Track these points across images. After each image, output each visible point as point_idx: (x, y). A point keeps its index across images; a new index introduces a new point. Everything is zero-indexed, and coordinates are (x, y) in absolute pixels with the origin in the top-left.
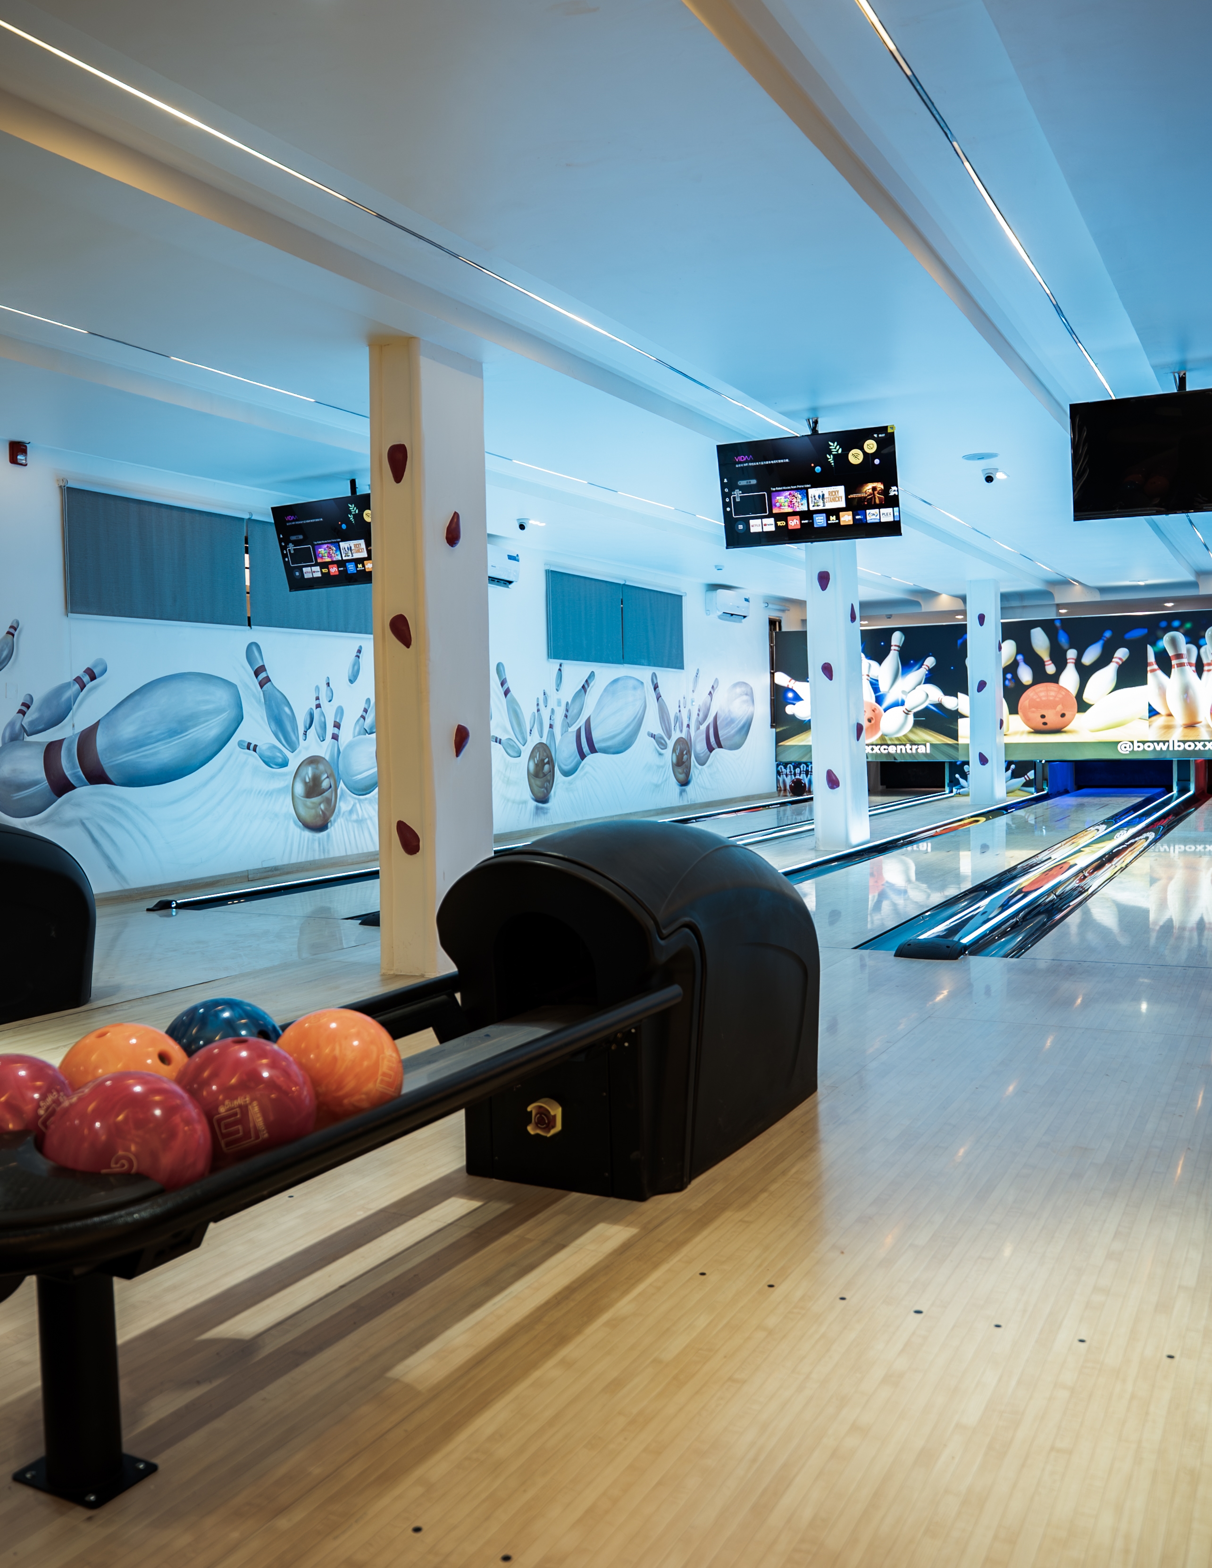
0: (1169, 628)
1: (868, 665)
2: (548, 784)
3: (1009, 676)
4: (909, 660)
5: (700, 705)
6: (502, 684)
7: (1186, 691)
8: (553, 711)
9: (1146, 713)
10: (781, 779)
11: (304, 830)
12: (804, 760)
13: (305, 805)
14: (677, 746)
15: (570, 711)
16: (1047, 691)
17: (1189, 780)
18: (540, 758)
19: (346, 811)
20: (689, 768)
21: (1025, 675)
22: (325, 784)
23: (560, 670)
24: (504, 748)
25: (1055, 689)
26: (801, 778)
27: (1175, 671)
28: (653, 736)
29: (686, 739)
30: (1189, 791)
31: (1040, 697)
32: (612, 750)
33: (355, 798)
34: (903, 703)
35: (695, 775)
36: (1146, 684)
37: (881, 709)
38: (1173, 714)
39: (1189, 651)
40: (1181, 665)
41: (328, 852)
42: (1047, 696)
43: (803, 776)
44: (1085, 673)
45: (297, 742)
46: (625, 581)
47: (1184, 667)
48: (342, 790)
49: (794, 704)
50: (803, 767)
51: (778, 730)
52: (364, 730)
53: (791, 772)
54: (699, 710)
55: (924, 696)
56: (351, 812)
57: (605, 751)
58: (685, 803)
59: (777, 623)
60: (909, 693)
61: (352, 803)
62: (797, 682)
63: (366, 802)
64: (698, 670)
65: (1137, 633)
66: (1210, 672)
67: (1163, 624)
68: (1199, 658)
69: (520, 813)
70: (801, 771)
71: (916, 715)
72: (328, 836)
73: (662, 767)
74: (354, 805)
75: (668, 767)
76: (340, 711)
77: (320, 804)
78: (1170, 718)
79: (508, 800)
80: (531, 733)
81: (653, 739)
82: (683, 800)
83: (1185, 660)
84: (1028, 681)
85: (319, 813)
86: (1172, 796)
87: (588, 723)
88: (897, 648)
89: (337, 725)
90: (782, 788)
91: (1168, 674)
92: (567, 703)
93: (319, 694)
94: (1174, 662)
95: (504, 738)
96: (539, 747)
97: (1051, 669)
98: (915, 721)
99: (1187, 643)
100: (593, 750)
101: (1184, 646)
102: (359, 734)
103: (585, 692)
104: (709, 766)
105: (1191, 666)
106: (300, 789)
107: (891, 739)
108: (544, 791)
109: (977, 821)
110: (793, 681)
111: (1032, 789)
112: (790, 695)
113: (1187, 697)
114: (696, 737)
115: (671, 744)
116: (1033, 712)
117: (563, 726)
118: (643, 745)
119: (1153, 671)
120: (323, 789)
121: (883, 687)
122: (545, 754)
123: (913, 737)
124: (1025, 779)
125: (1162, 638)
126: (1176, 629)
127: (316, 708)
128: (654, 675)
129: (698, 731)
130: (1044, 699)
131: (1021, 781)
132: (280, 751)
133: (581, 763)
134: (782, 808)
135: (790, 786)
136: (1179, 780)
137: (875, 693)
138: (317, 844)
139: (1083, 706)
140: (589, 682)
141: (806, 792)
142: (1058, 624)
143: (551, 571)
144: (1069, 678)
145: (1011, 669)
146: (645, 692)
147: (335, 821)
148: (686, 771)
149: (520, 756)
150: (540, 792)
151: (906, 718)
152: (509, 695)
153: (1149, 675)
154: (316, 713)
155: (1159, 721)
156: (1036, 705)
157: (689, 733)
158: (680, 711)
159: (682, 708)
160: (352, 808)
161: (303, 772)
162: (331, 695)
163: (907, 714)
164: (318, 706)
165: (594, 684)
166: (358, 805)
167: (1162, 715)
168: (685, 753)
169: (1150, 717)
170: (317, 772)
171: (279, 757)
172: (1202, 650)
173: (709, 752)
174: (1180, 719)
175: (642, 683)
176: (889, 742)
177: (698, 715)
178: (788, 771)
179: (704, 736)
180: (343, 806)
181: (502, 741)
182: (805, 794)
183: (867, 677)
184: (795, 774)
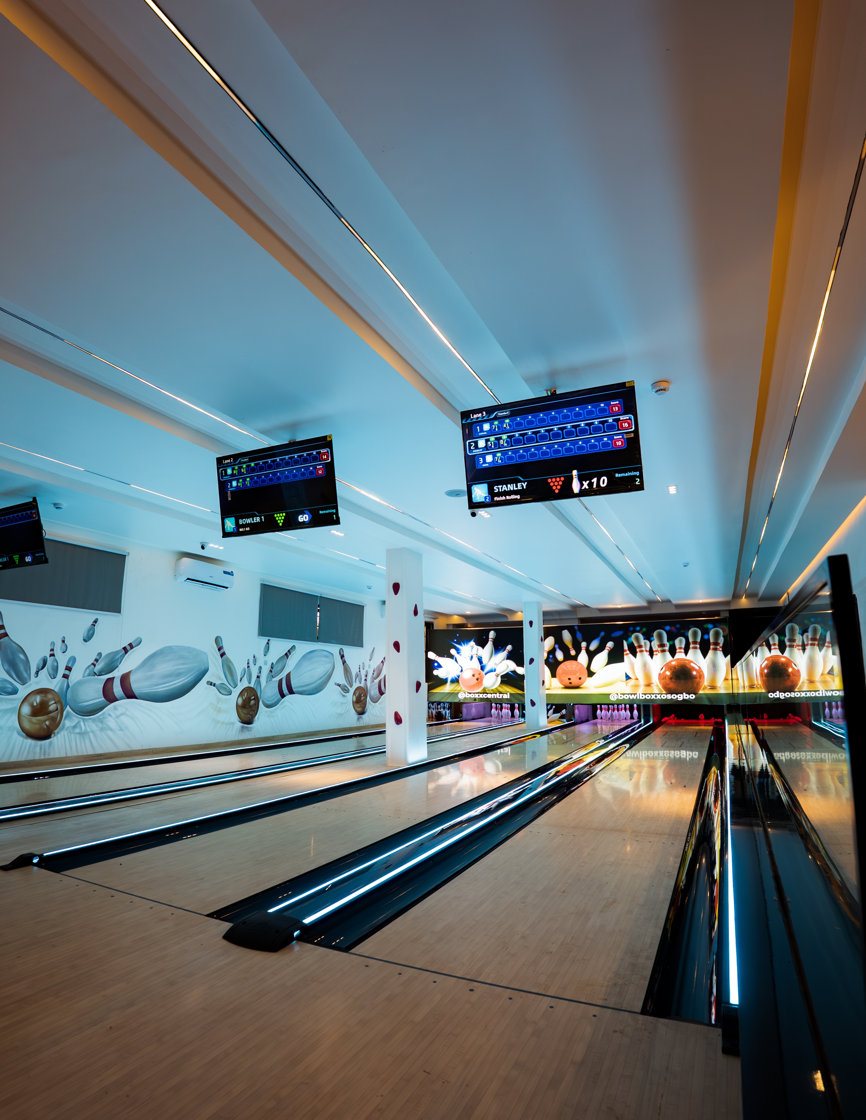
0: (635, 631)
1: (477, 649)
2: (253, 712)
3: (551, 656)
4: (498, 647)
5: (374, 668)
6: (219, 650)
7: (645, 665)
8: (260, 668)
9: (625, 678)
10: (430, 711)
11: (26, 739)
12: (442, 701)
13: (31, 722)
14: (356, 692)
15: (274, 669)
16: (571, 664)
17: (649, 716)
18: (248, 696)
19: (70, 727)
20: (365, 704)
21: (560, 655)
22: (52, 707)
23: (268, 643)
24: (217, 688)
25: (576, 664)
26: (441, 711)
27: (638, 654)
28: (339, 685)
29: (364, 687)
30: (650, 722)
31: (568, 668)
32: (307, 693)
33: (80, 718)
34: (495, 671)
35: (369, 708)
36: (624, 662)
37: (484, 673)
38: (638, 679)
39: (645, 644)
40: (641, 651)
41: (49, 754)
42: (572, 668)
43: (442, 710)
44: (591, 655)
45: (28, 678)
46: (321, 594)
47: (643, 653)
48: (68, 712)
49: (438, 670)
50: (442, 704)
51: (429, 684)
52: (94, 673)
53: (435, 707)
54: (374, 671)
55: (506, 666)
56: (75, 727)
57: (301, 693)
58: (362, 725)
59: (431, 625)
60: (498, 664)
61: (77, 721)
62: (440, 658)
63: (91, 720)
64: (374, 648)
65: (618, 634)
66: (657, 655)
67: (631, 629)
68: (651, 648)
69: (228, 730)
70: (441, 707)
71: (502, 677)
72: (50, 743)
73: (345, 703)
74: (79, 722)
75: (349, 704)
76: (73, 660)
77: (45, 721)
78: (637, 681)
79: (218, 722)
80: (241, 681)
81: (339, 687)
82: (359, 723)
83: (643, 649)
84: (561, 659)
85: (44, 727)
86: (641, 724)
87: (288, 676)
88: (492, 640)
89: (69, 669)
90: (431, 716)
91: (635, 657)
92: (272, 664)
93: (54, 647)
94: (638, 650)
95: (218, 683)
96: (247, 690)
97: (573, 653)
98: (501, 680)
99: (644, 639)
100: (291, 692)
101: (643, 641)
102: (89, 675)
103: (288, 657)
104: (380, 703)
105: (647, 652)
106: (26, 710)
107: (489, 690)
108: (249, 717)
109: (535, 737)
110: (438, 657)
111: (565, 720)
112: (436, 664)
113: (646, 669)
114: (371, 686)
115: (352, 690)
116: (564, 676)
117: (267, 677)
118: (331, 691)
119: (627, 654)
120: (50, 711)
121: (485, 661)
122: (252, 694)
123: (500, 689)
124: (561, 714)
125: (631, 637)
126: (638, 632)
127: (50, 657)
128: (341, 650)
129: (373, 683)
130: (570, 669)
131: (558, 715)
132: (11, 684)
133: (281, 700)
134: (431, 727)
135: (435, 715)
136: (644, 715)
137: (480, 664)
138: (38, 748)
139: (591, 674)
140: (291, 651)
141: (444, 719)
142: (576, 628)
143: (264, 584)
144: (583, 658)
145: (552, 652)
146: (334, 659)
147: (58, 733)
148: (363, 706)
149: (231, 694)
150: (246, 718)
151: (497, 679)
152: (224, 657)
153: (625, 656)
154: (50, 660)
155: (631, 682)
156: (566, 673)
157: (366, 684)
158: (360, 671)
159: (361, 669)
160: (76, 724)
161: (32, 699)
162: (65, 648)
163: (497, 676)
164: (52, 655)
165: (294, 653)
166: (82, 723)
167: (633, 679)
168: (362, 695)
169: (626, 680)
170: (45, 699)
171: (9, 688)
172: (652, 643)
173: (380, 695)
174: (642, 682)
175: (332, 654)
176: (488, 692)
177: (373, 674)
178: (434, 706)
179: (377, 686)
180: (67, 723)
181: (216, 685)
182: (443, 720)
183: (476, 655)
184: (438, 709)
